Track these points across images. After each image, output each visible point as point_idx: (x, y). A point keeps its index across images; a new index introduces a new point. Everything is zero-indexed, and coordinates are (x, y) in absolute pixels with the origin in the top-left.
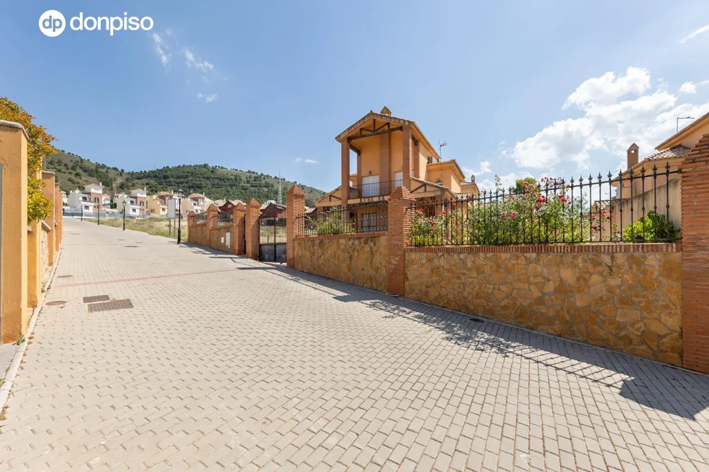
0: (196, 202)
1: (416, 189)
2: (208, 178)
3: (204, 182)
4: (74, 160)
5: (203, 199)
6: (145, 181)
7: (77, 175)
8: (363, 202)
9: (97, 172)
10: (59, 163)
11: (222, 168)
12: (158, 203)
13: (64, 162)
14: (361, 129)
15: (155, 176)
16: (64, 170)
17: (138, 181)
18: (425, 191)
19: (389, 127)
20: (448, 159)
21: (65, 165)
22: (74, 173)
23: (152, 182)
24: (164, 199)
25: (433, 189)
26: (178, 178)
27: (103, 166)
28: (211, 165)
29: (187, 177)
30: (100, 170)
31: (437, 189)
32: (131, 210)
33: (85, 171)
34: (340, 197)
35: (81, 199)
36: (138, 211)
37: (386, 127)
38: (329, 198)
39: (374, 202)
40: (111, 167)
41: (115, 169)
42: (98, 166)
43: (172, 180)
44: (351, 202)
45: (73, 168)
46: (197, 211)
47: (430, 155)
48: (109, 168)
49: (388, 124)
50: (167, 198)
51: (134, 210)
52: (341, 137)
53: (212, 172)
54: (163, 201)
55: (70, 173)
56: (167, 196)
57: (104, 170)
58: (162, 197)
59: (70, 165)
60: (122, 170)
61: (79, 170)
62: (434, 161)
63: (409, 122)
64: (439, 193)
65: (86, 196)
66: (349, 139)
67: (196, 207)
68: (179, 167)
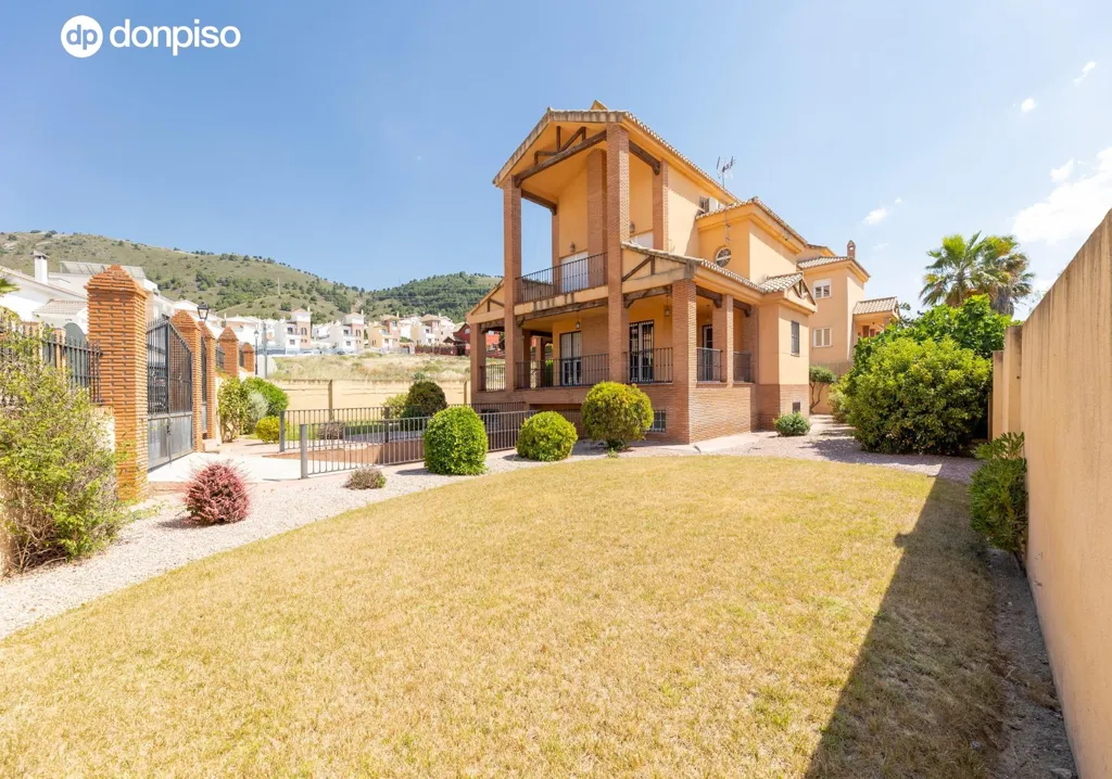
0: (429, 328)
1: (634, 272)
2: (464, 292)
3: (459, 298)
4: (310, 281)
5: (439, 322)
6: (387, 302)
7: (313, 299)
8: (539, 308)
9: (334, 294)
10: (294, 285)
11: (483, 276)
12: (380, 331)
13: (299, 284)
14: (537, 155)
15: (400, 294)
16: (299, 295)
17: (380, 303)
18: (653, 273)
19: (584, 137)
20: (745, 199)
21: (301, 288)
22: (309, 297)
23: (396, 302)
24: (388, 325)
25: (670, 265)
26: (427, 294)
27: (342, 286)
28: (468, 273)
29: (437, 292)
30: (338, 291)
31: (677, 265)
32: (345, 343)
33: (321, 294)
34: (502, 301)
35: (286, 330)
36: (353, 343)
37: (579, 141)
38: (486, 304)
39: (559, 307)
40: (350, 286)
41: (355, 288)
42: (335, 286)
43: (419, 297)
44: (520, 310)
45: (309, 292)
46: (430, 340)
47: (705, 196)
48: (347, 288)
49: (583, 131)
50: (391, 324)
51: (349, 343)
52: (502, 177)
53: (470, 282)
54: (386, 328)
55: (305, 298)
56: (391, 320)
57: (342, 292)
58: (386, 323)
59: (306, 287)
60: (363, 290)
61: (315, 294)
62: (715, 206)
63: (617, 114)
64: (680, 275)
65: (292, 326)
66: (518, 180)
67: (429, 335)
68: (428, 279)
